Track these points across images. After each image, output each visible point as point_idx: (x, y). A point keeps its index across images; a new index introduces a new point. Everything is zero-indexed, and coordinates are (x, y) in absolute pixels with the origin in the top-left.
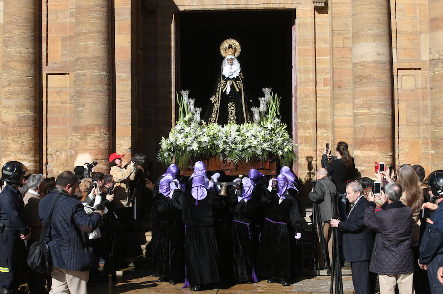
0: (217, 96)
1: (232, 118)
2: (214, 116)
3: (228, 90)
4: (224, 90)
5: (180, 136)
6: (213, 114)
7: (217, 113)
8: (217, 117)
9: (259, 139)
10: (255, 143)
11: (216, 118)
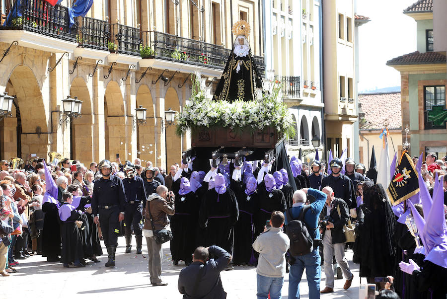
0: (228, 73)
1: (241, 94)
2: (224, 91)
3: (238, 69)
4: (234, 69)
5: (193, 112)
6: (224, 89)
7: (227, 89)
8: (228, 92)
9: (260, 116)
10: (257, 119)
11: (226, 94)
